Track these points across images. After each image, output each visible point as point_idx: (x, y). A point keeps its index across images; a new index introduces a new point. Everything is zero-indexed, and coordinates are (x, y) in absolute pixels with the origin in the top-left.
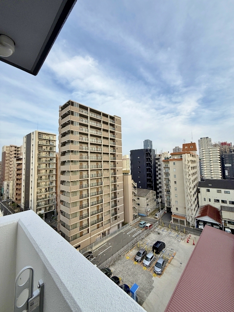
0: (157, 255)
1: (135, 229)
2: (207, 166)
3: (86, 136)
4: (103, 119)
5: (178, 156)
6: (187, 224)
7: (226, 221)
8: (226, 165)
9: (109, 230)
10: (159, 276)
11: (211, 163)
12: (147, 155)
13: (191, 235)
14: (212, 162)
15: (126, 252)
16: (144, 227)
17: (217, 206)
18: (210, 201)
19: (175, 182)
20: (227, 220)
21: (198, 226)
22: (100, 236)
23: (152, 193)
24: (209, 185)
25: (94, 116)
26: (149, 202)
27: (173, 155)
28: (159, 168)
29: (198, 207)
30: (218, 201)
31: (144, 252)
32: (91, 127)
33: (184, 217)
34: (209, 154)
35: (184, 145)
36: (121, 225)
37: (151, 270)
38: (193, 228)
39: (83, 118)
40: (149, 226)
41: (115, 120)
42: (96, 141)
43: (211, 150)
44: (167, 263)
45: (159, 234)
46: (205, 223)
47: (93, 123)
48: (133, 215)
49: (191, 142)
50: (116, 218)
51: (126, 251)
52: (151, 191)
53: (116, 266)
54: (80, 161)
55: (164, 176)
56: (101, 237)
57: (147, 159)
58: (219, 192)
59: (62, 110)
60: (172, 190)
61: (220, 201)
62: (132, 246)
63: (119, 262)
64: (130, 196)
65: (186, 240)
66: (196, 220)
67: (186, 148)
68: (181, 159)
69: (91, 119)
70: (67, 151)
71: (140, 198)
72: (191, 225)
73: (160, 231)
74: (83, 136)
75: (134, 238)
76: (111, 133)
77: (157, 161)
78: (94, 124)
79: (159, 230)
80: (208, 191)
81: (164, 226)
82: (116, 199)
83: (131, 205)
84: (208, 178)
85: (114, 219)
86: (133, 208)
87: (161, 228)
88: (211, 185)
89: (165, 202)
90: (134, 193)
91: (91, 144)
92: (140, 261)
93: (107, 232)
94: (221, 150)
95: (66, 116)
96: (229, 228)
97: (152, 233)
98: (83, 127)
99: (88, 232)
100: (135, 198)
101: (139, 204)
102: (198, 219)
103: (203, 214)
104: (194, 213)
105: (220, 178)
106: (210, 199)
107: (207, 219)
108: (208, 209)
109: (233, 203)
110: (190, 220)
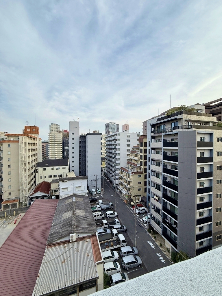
2: (52, 148)
5: (15, 137)
6: (19, 206)
7: (53, 191)
8: (65, 148)
11: (55, 146)
13: (21, 214)
17: (49, 180)
18: (45, 178)
19: (9, 166)
21: (30, 203)
24: (46, 164)
27: (9, 136)
29: (35, 185)
30: (51, 176)
33: (17, 199)
34: (55, 138)
35: (26, 127)
38: (24, 207)
43: (56, 135)
46: (37, 198)
49: (34, 125)
58: (52, 169)
60: (4, 175)
61: (53, 176)
65: (14, 222)
66: (30, 198)
67: (28, 130)
68: (18, 141)
80: (45, 169)
84: (52, 159)
88: (47, 164)
94: (63, 136)
96: (54, 195)
102: (31, 196)
103: (36, 192)
104: (28, 193)
105: (61, 158)
106: (45, 177)
107: (39, 194)
108: (42, 186)
109: (61, 176)
110: (23, 200)
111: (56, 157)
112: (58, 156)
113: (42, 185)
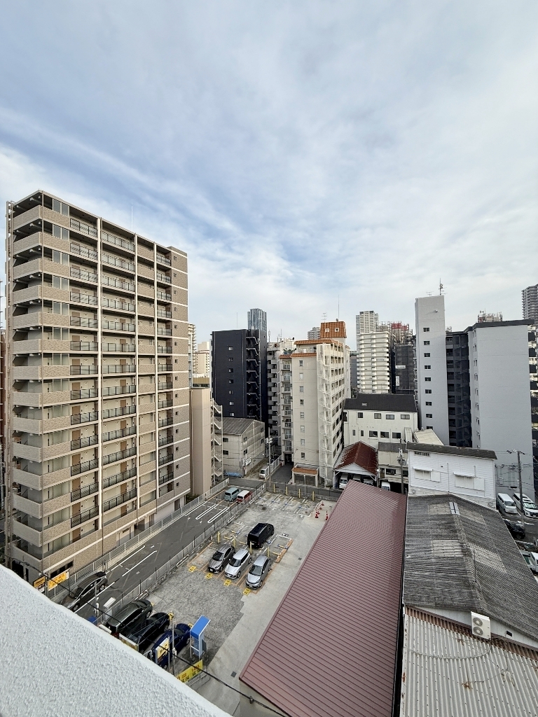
0: (255, 552)
1: (215, 506)
2: (366, 368)
3: (91, 293)
4: (139, 251)
5: (308, 347)
6: (319, 484)
7: (384, 469)
8: (397, 367)
9: (152, 516)
10: (255, 591)
11: (374, 362)
12: (249, 343)
13: (325, 502)
14: (375, 360)
15: (191, 558)
16: (234, 500)
17: (373, 443)
18: (362, 435)
19: (302, 401)
20: (386, 468)
21: (338, 485)
22: (128, 532)
23: (257, 425)
24: (363, 404)
25: (114, 241)
26: (248, 445)
27: (300, 345)
28: (273, 371)
29: (343, 447)
30: (376, 433)
31: (230, 549)
32: (106, 269)
33: (314, 469)
34: (372, 344)
35: (323, 324)
36: (182, 502)
37: (240, 584)
38: (328, 489)
39: (81, 244)
40: (246, 496)
41: (172, 257)
42: (118, 305)
43: (374, 337)
44: (274, 563)
45: (264, 509)
46: (350, 476)
47: (112, 261)
48: (213, 476)
49: (337, 320)
50: (170, 487)
51: (190, 555)
52: (254, 421)
53: (164, 592)
54: (72, 355)
55: (283, 390)
56: (132, 535)
57: (249, 352)
58: (378, 417)
59: (15, 215)
60: (295, 418)
61: (379, 434)
62: (205, 542)
63: (172, 581)
64: (206, 436)
65: (314, 513)
66: (336, 472)
67: (326, 330)
68: (315, 354)
69: (106, 248)
70: (31, 329)
71: (230, 438)
72: (326, 484)
73: (268, 504)
74: (82, 291)
75: (211, 525)
76: (160, 289)
77: (269, 358)
78: (114, 262)
79: (264, 501)
80: (361, 416)
81: (276, 493)
82: (171, 444)
83: (207, 453)
84: (366, 392)
85: (166, 489)
86: (212, 460)
87: (269, 497)
88: (366, 405)
89: (282, 443)
90: (216, 428)
91: (105, 312)
92: (220, 571)
93: (147, 521)
94: (391, 339)
95: (29, 234)
96: (387, 481)
97: (249, 509)
98: (82, 267)
99: (96, 528)
100: (219, 440)
101: (226, 453)
102: (340, 470)
103: (347, 462)
104: (333, 460)
105: (387, 392)
106: (362, 432)
107: (353, 469)
108: (358, 451)
109: (398, 436)
110: (325, 474)
111: (375, 388)
112: (380, 387)
113: (357, 449)
